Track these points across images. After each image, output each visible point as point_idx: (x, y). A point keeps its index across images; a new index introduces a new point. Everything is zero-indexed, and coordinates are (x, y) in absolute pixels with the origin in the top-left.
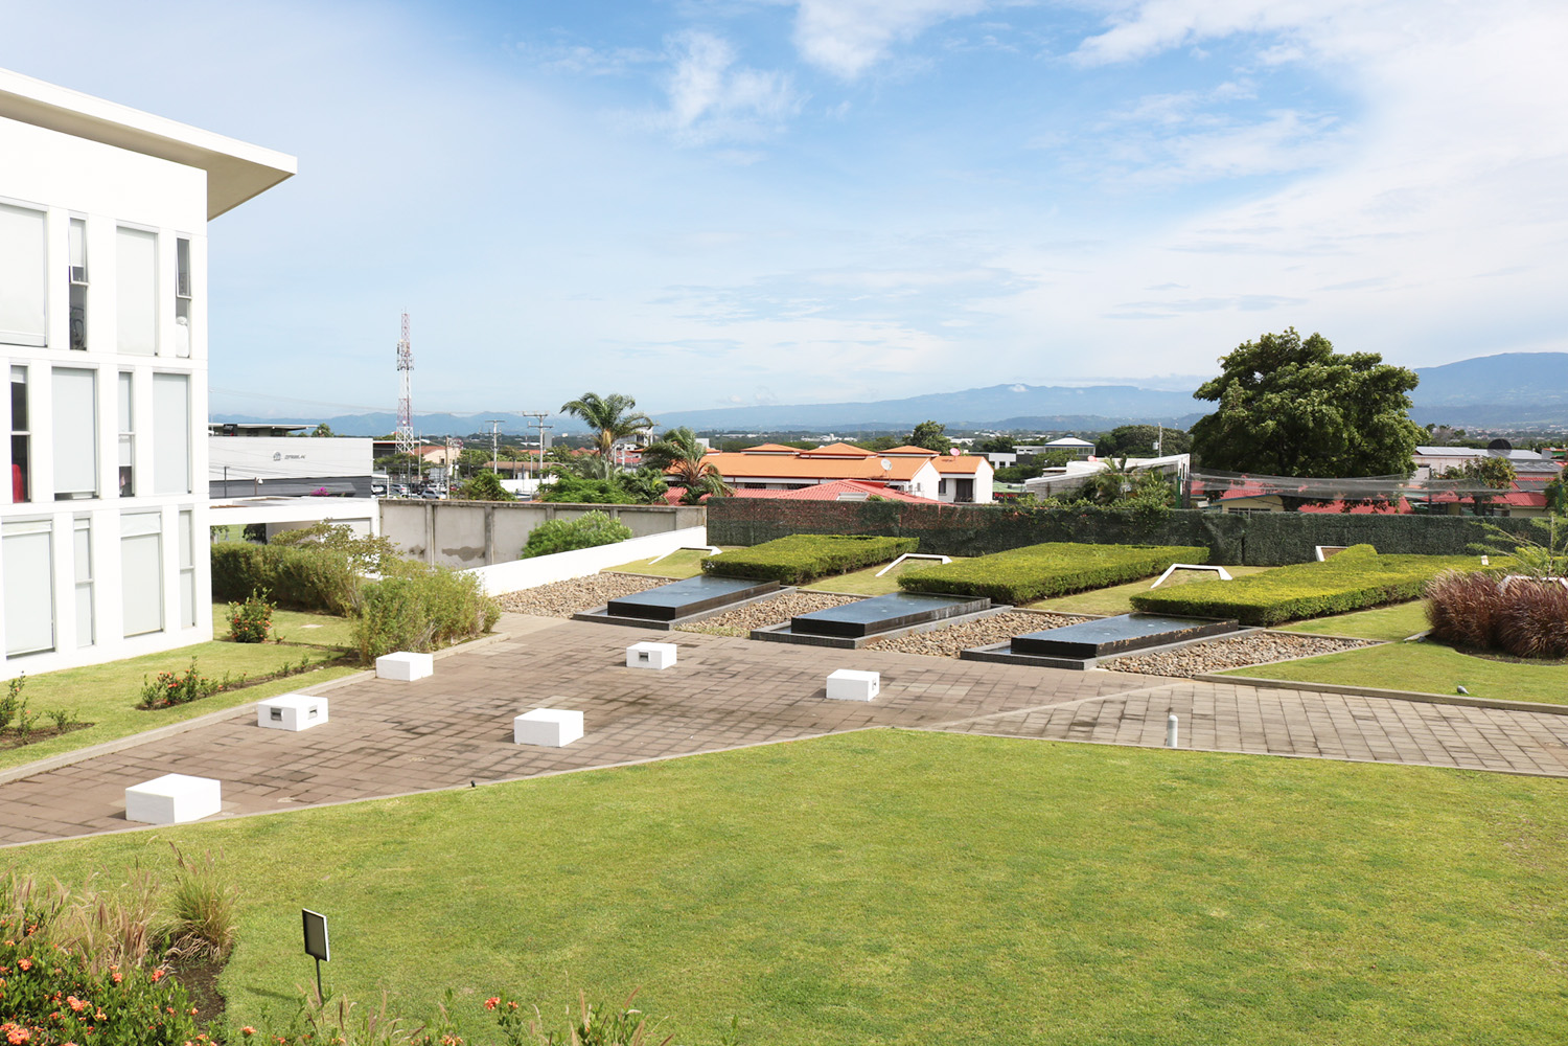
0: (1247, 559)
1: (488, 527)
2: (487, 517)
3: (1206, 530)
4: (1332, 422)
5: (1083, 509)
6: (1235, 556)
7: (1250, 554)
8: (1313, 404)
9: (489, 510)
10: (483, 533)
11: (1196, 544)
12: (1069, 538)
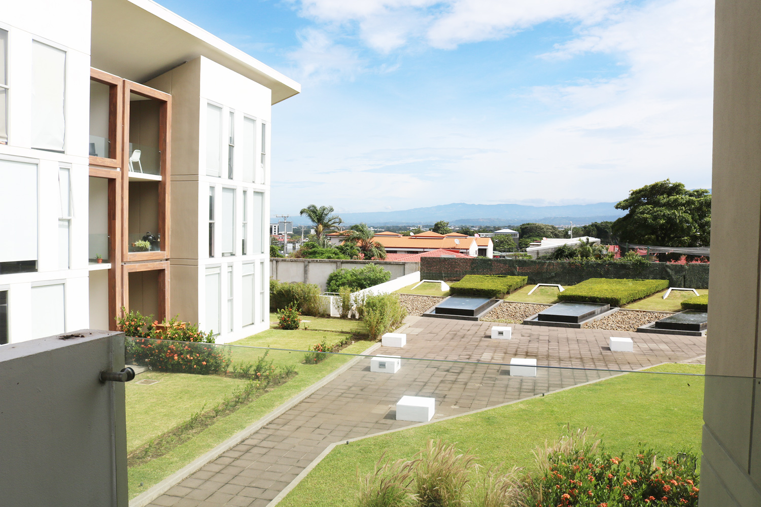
0: (686, 286)
1: (306, 272)
2: (306, 267)
3: (667, 272)
4: (687, 222)
5: (608, 262)
6: (681, 284)
7: (688, 283)
8: (679, 213)
9: (306, 263)
10: (303, 275)
11: (663, 278)
12: (601, 276)
